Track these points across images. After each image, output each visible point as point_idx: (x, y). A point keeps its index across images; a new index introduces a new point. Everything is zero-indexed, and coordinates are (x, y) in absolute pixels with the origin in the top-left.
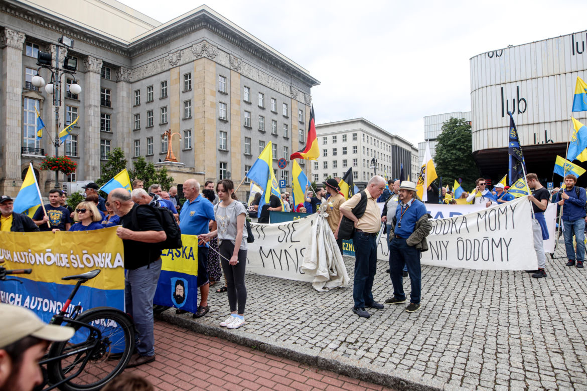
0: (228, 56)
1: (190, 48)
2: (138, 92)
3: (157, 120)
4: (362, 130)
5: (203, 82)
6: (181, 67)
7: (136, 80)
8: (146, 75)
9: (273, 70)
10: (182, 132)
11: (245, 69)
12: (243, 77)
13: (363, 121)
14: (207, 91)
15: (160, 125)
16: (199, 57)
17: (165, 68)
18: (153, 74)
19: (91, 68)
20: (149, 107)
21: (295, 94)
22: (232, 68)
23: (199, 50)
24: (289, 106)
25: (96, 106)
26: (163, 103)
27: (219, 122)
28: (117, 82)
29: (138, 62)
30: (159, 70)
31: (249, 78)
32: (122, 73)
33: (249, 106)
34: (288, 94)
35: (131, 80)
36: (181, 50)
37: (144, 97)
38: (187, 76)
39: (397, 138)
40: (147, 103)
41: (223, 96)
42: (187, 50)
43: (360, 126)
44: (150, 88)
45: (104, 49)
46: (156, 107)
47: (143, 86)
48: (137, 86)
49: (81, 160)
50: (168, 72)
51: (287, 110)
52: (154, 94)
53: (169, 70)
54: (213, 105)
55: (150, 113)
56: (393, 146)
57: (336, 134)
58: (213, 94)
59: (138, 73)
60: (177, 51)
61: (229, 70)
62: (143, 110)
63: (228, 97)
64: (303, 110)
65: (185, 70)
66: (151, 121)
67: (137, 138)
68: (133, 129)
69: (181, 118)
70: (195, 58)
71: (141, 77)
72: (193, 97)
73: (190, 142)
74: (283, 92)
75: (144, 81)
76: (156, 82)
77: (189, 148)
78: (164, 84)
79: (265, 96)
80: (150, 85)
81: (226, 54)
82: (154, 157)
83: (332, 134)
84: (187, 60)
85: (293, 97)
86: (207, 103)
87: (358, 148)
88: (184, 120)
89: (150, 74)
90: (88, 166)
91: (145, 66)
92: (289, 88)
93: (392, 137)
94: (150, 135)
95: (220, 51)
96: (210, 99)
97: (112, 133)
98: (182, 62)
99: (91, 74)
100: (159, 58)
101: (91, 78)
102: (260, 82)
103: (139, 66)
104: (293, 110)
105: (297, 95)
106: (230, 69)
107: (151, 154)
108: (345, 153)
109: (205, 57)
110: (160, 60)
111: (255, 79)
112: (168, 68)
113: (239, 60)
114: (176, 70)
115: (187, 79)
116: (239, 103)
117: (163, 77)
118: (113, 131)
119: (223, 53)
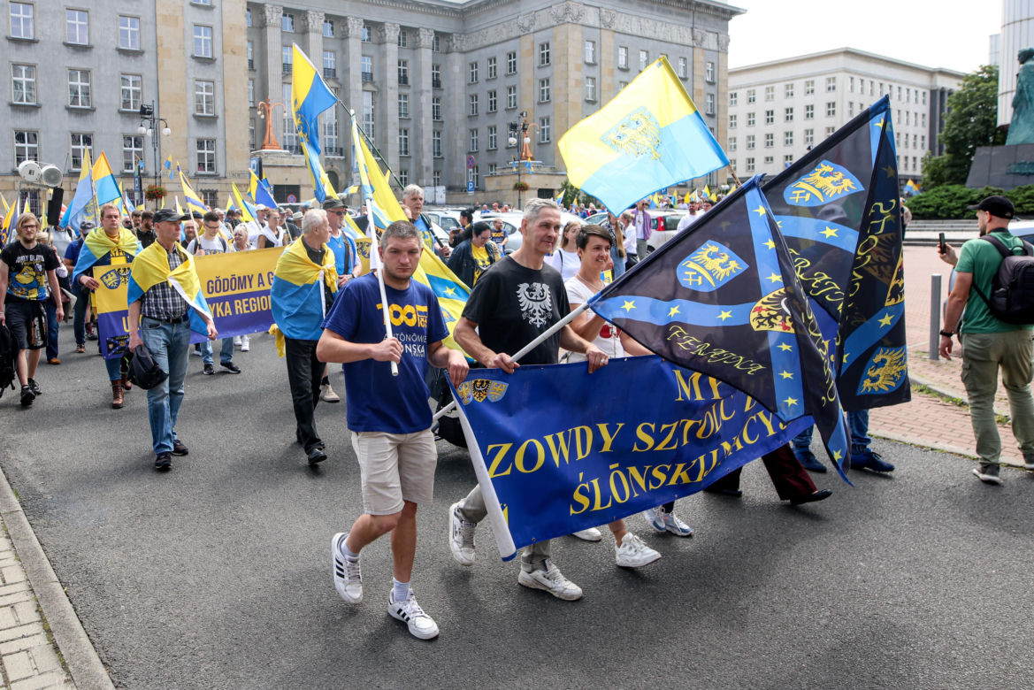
0: (598, 10)
1: (548, 10)
2: (474, 65)
3: (502, 102)
4: (846, 71)
5: (565, 54)
6: (535, 34)
7: (471, 47)
8: (485, 43)
9: (664, 11)
10: (537, 120)
11: (621, 23)
12: (617, 35)
13: (848, 53)
14: (571, 66)
15: (507, 110)
16: (561, 22)
17: (513, 35)
18: (495, 41)
19: (422, 43)
20: (491, 87)
21: (699, 38)
22: (603, 26)
23: (560, 12)
24: (689, 60)
25: (428, 91)
26: (510, 82)
27: (586, 104)
28: (447, 53)
29: (474, 24)
30: (504, 37)
31: (625, 34)
32: (454, 41)
33: (626, 74)
34: (688, 41)
35: (464, 49)
36: (536, 12)
37: (483, 72)
38: (543, 46)
39: (942, 73)
40: (488, 80)
41: (591, 69)
42: (544, 11)
43: (842, 61)
44: (493, 60)
45: (436, 15)
46: (500, 86)
47: (481, 57)
48: (473, 57)
49: (412, 159)
50: (518, 40)
51: (685, 68)
52: (497, 68)
53: (519, 37)
54: (578, 83)
55: (493, 94)
56: (933, 92)
57: (793, 79)
58: (578, 69)
59: (474, 40)
60: (530, 13)
61: (598, 31)
62: (482, 89)
63: (597, 68)
64: (715, 61)
65: (541, 37)
66: (493, 105)
67: (474, 127)
68: (468, 114)
69: (536, 102)
70: (555, 23)
71: (479, 45)
72: (552, 74)
73: (548, 132)
74: (679, 41)
75: (483, 51)
76: (500, 52)
77: (546, 141)
78: (512, 55)
79: (651, 54)
80: (491, 56)
81: (595, 9)
82: (499, 152)
83: (785, 81)
84: (544, 25)
85: (697, 43)
86: (572, 83)
87: (836, 105)
88: (539, 104)
89: (492, 41)
90: (422, 167)
91: (485, 31)
92: (689, 30)
93: (932, 73)
94: (492, 123)
95: (586, 8)
96: (574, 75)
97: (442, 122)
98: (536, 27)
99: (423, 50)
100: (505, 20)
101: (423, 56)
102: (643, 35)
103: (475, 29)
104: (696, 65)
105: (702, 40)
106: (600, 29)
107: (494, 148)
108: (810, 116)
109: (568, 22)
110: (506, 24)
111: (635, 32)
112: (518, 34)
113: (613, 12)
114: (529, 38)
115: (543, 49)
116: (611, 73)
117: (510, 47)
118: (444, 120)
119: (591, 9)
